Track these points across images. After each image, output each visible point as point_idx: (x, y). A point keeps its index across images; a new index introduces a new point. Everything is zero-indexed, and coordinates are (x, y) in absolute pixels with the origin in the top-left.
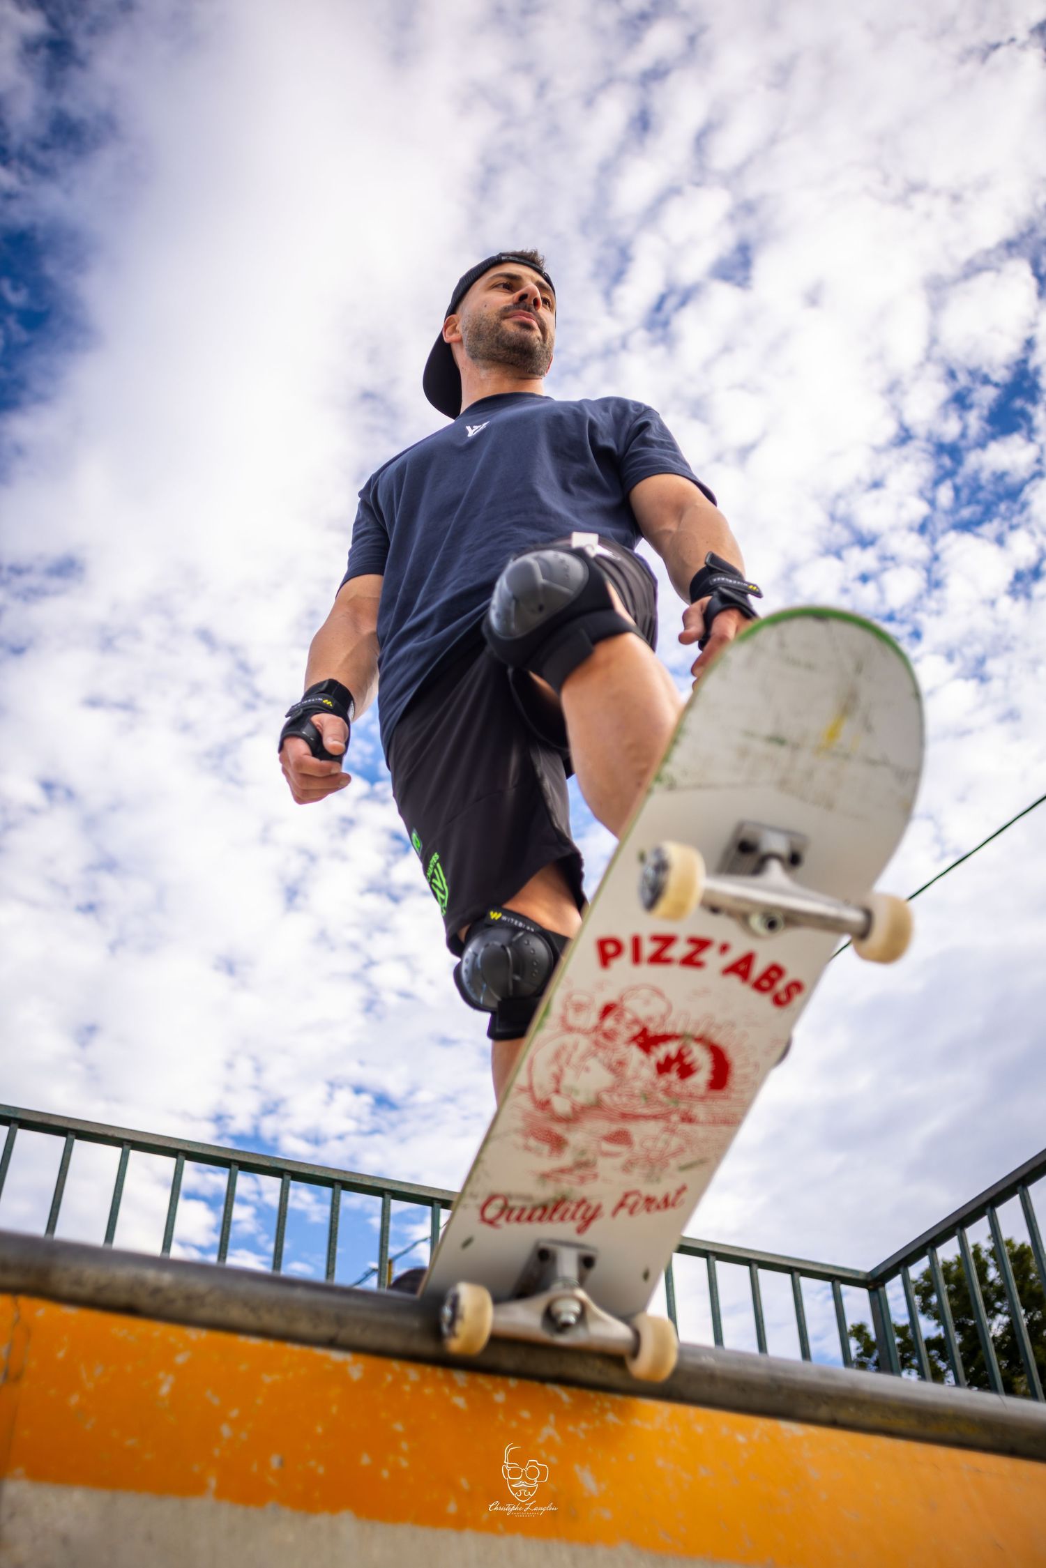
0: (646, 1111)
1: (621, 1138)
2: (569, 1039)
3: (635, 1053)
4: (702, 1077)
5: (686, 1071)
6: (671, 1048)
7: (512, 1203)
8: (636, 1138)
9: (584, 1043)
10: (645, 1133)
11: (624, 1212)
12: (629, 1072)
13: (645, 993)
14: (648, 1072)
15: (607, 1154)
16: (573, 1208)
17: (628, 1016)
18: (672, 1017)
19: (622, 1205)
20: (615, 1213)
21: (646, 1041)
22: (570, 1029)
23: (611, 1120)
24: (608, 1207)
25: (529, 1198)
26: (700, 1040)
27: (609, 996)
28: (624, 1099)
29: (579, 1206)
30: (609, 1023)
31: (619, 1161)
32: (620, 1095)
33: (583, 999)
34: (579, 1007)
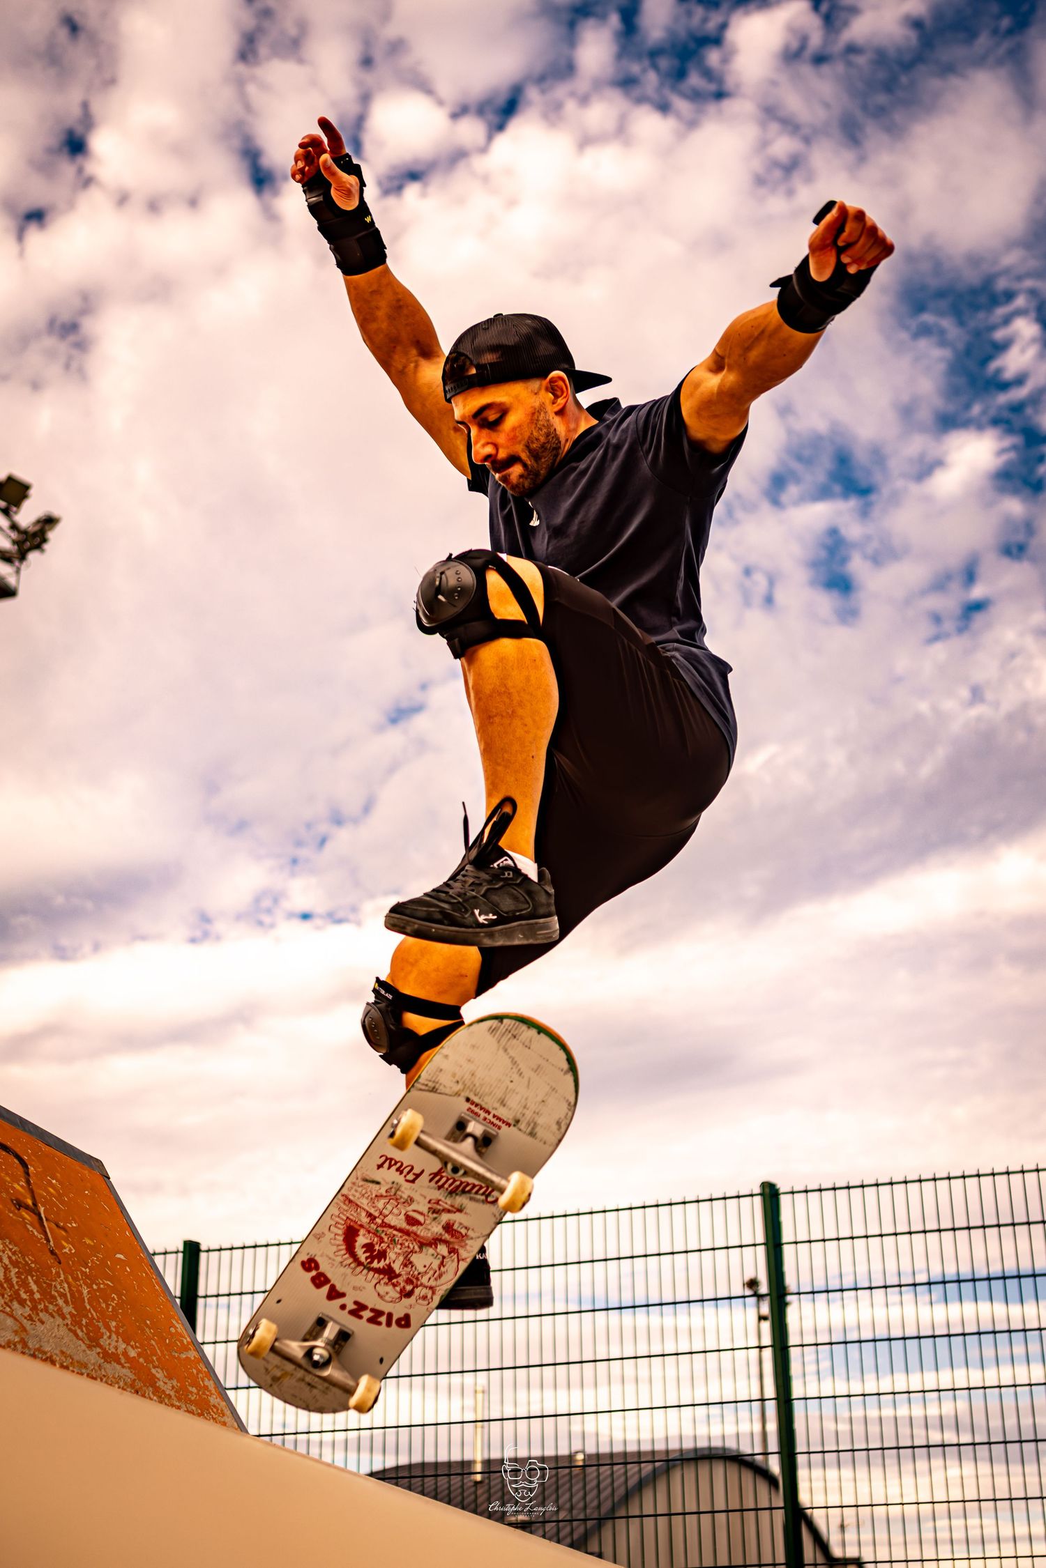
0: (395, 1232)
1: (411, 1221)
2: (432, 1283)
3: (397, 1267)
4: (362, 1240)
5: (369, 1247)
6: (375, 1264)
7: (483, 1198)
8: (402, 1217)
9: (424, 1280)
10: (398, 1221)
11: (417, 1171)
12: (401, 1258)
13: (387, 1298)
14: (391, 1255)
15: (421, 1214)
16: (446, 1186)
17: (398, 1289)
18: (374, 1281)
19: (417, 1176)
20: (423, 1172)
21: (389, 1273)
22: (431, 1288)
23: (415, 1234)
24: (425, 1178)
25: (471, 1199)
26: (360, 1263)
27: (405, 1301)
28: (407, 1244)
29: (442, 1186)
30: (409, 1288)
31: (414, 1206)
32: (409, 1247)
33: (420, 1301)
34: (425, 1298)
